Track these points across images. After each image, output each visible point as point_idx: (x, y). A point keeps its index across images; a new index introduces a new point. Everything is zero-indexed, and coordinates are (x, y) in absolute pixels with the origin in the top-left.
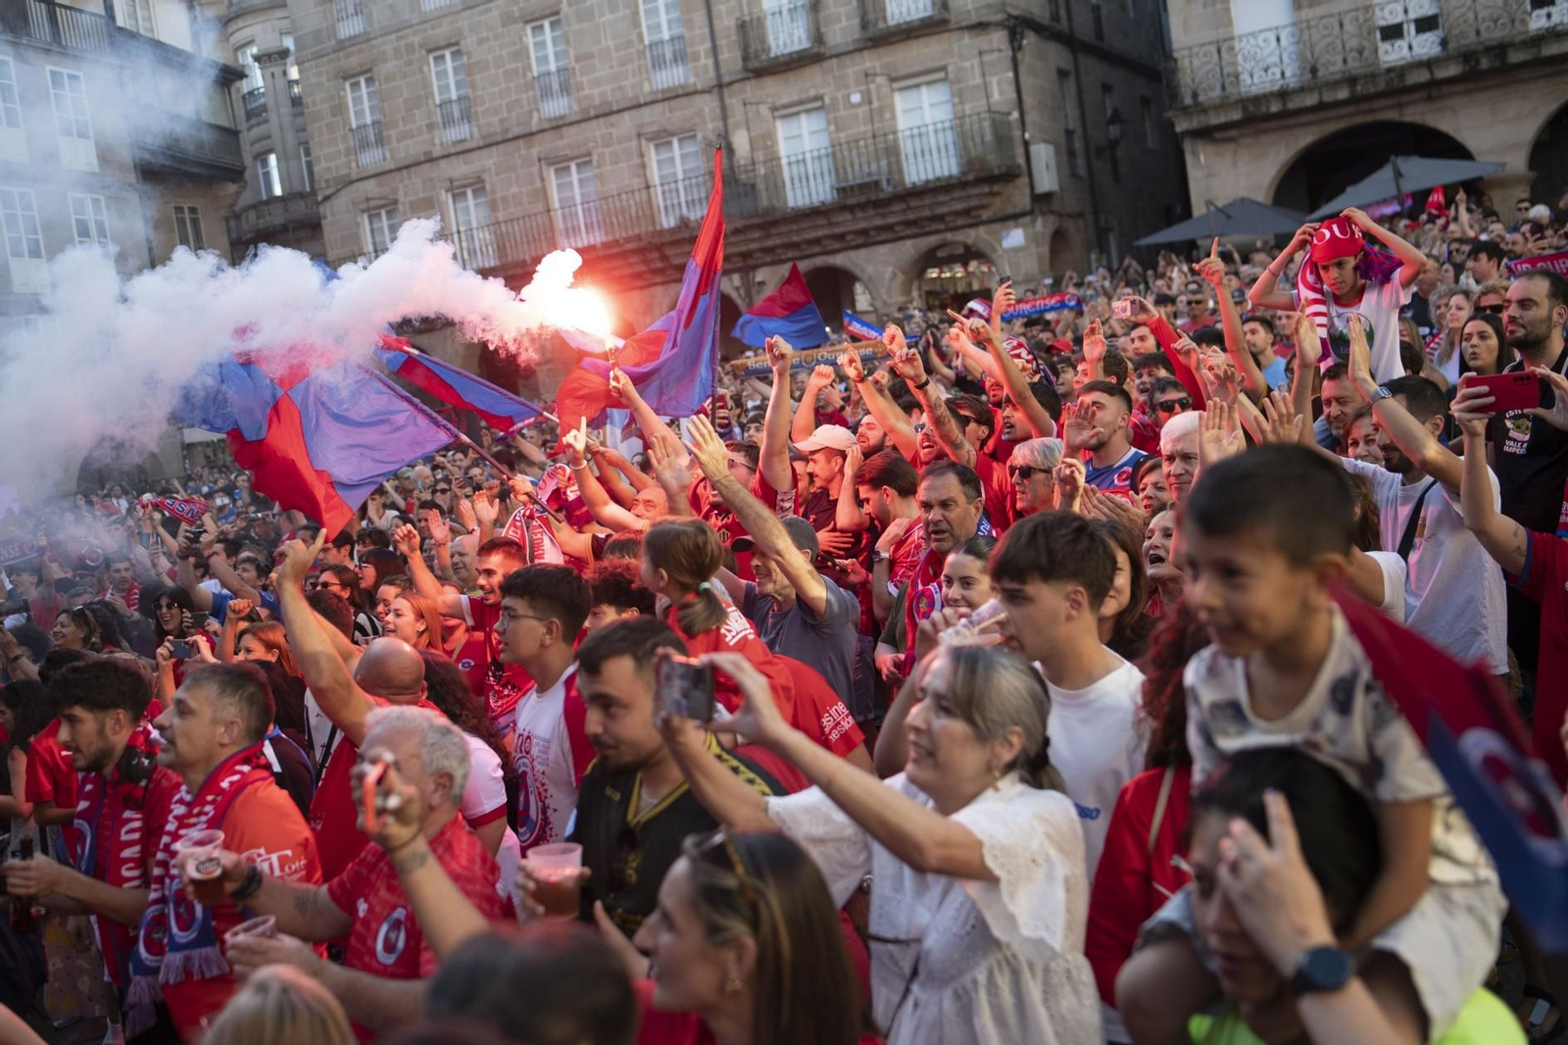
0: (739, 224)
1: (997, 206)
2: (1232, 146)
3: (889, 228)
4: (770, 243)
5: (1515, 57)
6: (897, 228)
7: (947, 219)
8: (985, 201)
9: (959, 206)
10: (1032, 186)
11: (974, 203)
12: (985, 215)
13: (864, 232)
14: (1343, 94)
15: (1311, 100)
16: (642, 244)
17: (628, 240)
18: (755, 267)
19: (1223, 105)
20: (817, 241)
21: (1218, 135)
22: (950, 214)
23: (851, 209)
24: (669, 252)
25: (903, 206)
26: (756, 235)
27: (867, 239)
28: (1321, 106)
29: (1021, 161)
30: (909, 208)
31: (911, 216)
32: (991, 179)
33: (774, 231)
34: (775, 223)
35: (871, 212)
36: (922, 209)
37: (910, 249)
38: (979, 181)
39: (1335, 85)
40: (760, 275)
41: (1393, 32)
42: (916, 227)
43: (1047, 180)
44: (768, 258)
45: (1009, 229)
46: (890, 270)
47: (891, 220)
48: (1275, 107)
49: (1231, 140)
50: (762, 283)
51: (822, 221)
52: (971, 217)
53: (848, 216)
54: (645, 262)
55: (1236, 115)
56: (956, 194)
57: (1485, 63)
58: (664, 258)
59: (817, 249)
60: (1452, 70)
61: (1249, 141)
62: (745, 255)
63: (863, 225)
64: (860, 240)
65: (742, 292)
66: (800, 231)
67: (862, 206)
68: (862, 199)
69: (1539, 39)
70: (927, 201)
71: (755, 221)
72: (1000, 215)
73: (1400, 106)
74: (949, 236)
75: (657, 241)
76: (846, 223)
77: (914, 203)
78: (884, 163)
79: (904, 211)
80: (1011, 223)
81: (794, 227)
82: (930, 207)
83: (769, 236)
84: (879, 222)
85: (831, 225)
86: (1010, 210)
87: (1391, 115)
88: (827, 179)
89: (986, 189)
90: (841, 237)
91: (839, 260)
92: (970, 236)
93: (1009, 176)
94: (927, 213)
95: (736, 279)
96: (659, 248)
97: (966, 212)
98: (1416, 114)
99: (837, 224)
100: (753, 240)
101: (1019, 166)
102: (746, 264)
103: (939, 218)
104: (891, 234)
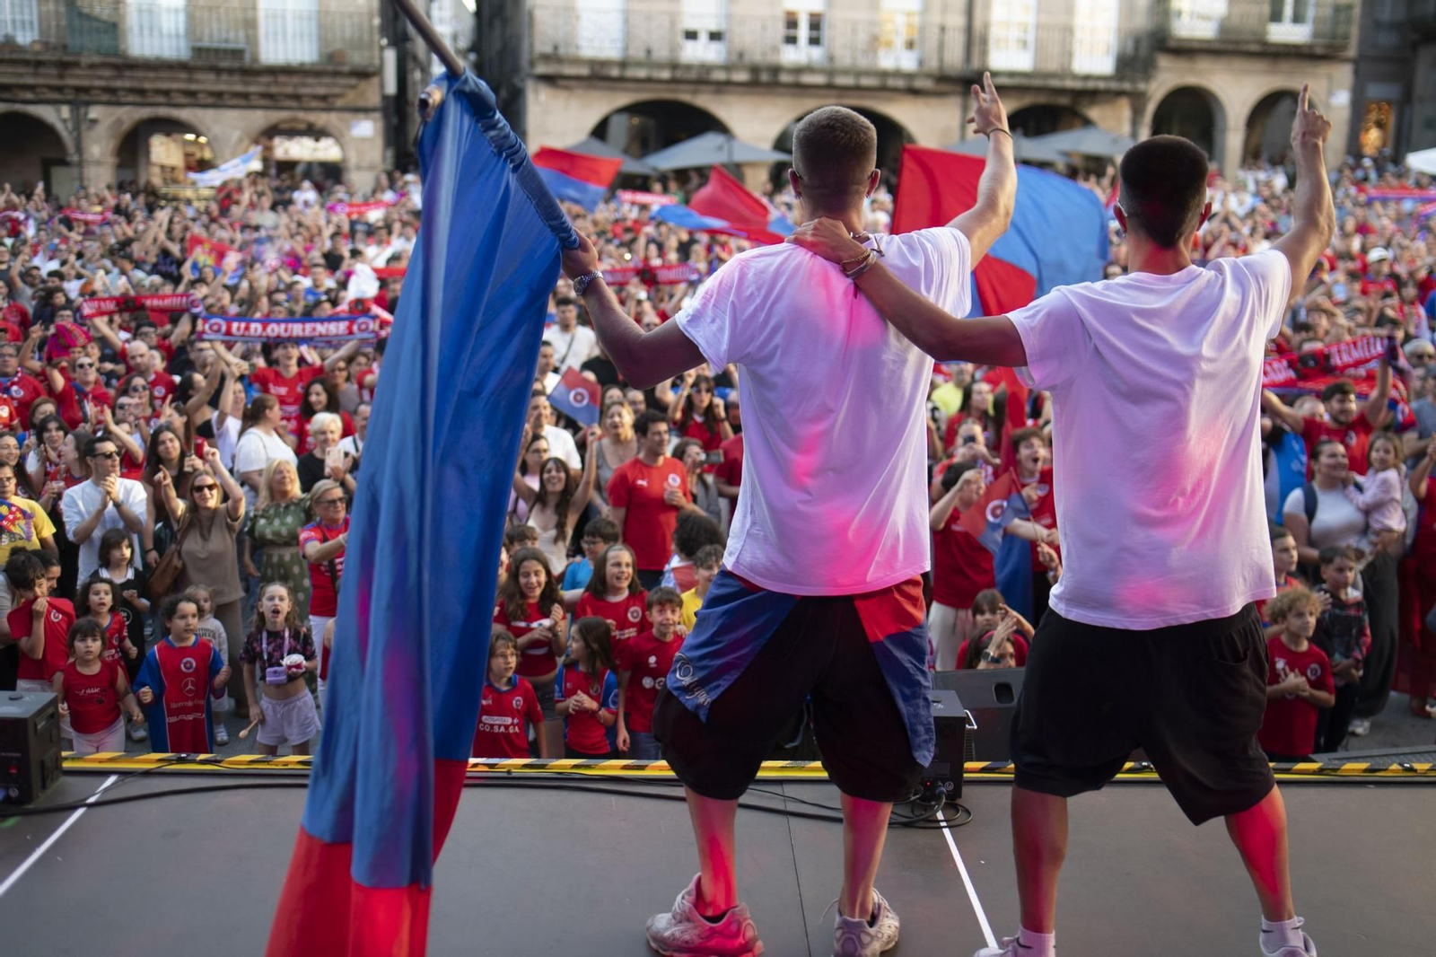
0: (96, 59)
1: (351, 98)
2: (565, 93)
3: (245, 96)
4: (118, 84)
5: (785, 78)
6: (254, 98)
7: (306, 99)
8: (345, 91)
9: (322, 91)
10: (381, 86)
11: (330, 90)
12: (340, 103)
13: (219, 95)
14: (666, 75)
15: (642, 73)
18: (88, 104)
20: (167, 93)
21: (561, 83)
22: (309, 95)
23: (218, 71)
25: (271, 79)
26: (107, 73)
27: (218, 100)
28: (649, 80)
29: (376, 64)
30: (276, 83)
31: (274, 90)
33: (128, 73)
34: (132, 67)
35: (237, 78)
36: (287, 86)
37: (260, 118)
39: (660, 66)
40: (94, 112)
41: (691, 35)
42: (271, 100)
44: (105, 97)
45: (359, 119)
46: (236, 134)
47: (253, 89)
48: (615, 72)
49: (566, 88)
50: (94, 122)
51: (183, 75)
52: (326, 103)
53: (212, 76)
55: (584, 71)
56: (324, 80)
57: (764, 77)
59: (161, 99)
60: (741, 76)
61: (579, 92)
62: (84, 90)
63: (222, 87)
64: (210, 100)
65: (70, 125)
67: (231, 71)
69: (799, 70)
70: (296, 79)
71: (113, 60)
72: (351, 105)
73: (695, 92)
74: (301, 115)
76: (207, 82)
77: (282, 79)
79: (268, 85)
80: (361, 115)
81: (152, 75)
82: (295, 86)
83: (120, 77)
84: (239, 88)
86: (361, 103)
87: (685, 97)
90: (193, 94)
91: (182, 114)
92: (320, 119)
93: (366, 74)
94: (288, 90)
95: (65, 111)
97: (324, 98)
98: (705, 101)
99: (197, 81)
100: (100, 78)
101: (377, 67)
102: (80, 98)
103: (297, 97)
104: (243, 101)
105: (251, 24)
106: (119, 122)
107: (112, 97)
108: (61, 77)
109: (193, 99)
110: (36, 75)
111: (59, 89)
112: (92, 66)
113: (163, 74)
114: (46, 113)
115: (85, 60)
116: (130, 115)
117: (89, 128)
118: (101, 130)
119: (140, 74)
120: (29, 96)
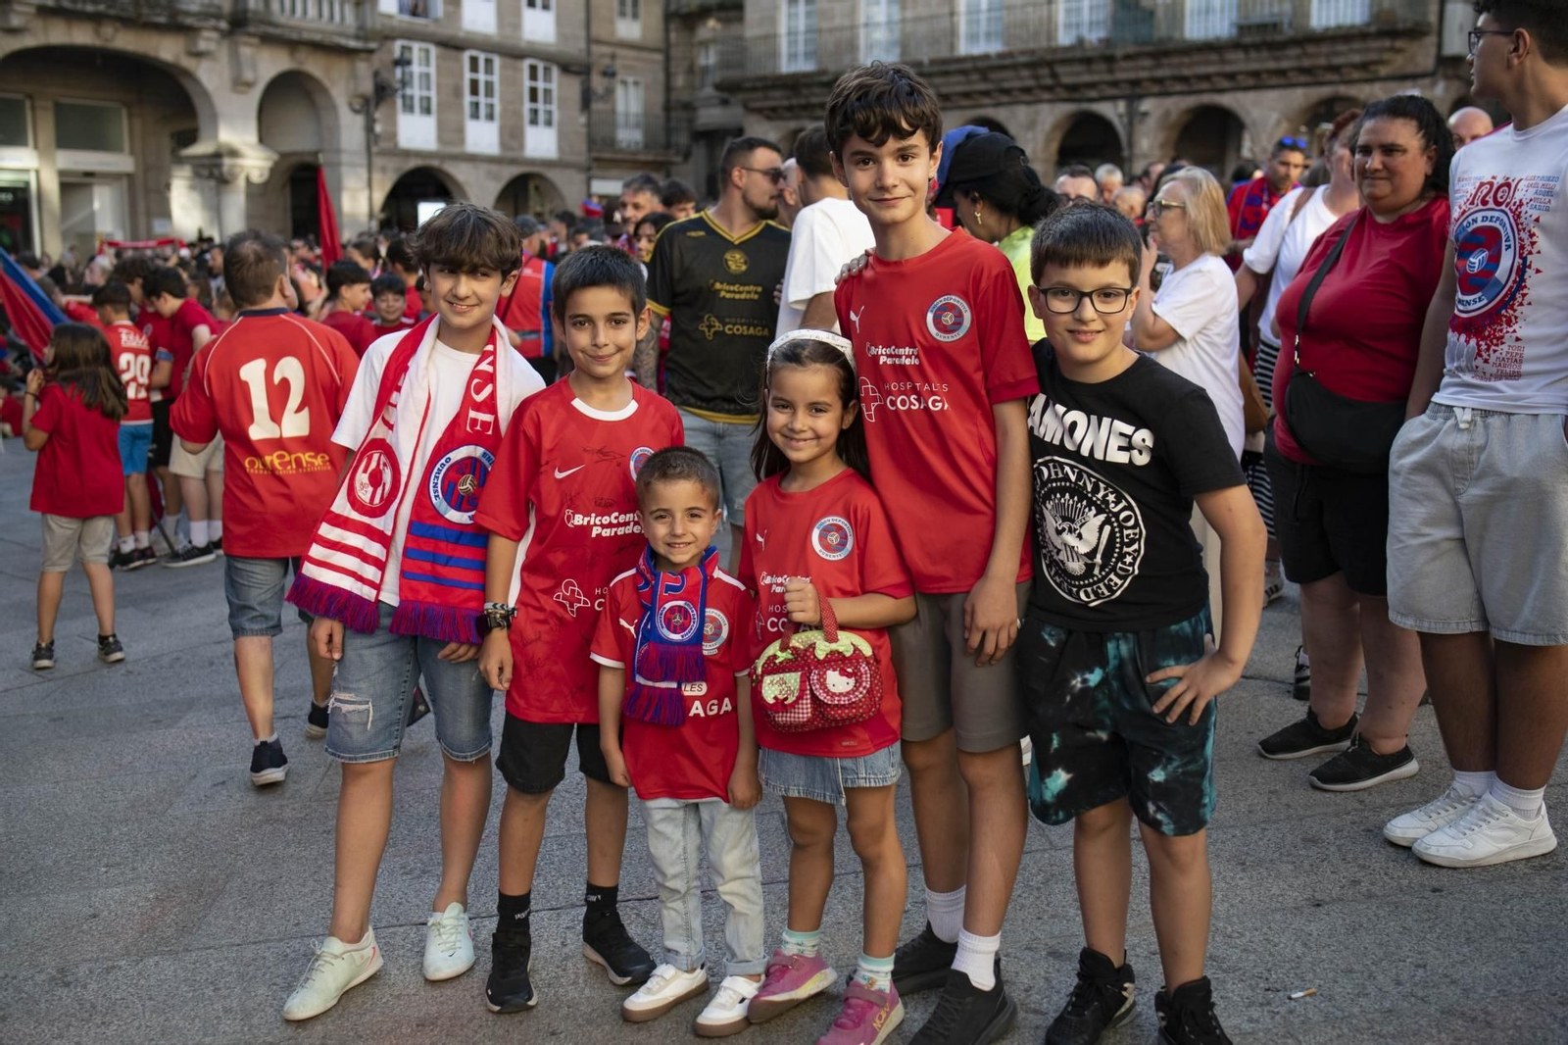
0: (1131, 49)
1: (1398, 63)
3: (1282, 73)
4: (1160, 73)
6: (1290, 74)
7: (1345, 70)
8: (1386, 56)
9: (1357, 58)
10: (1440, 46)
11: (1373, 56)
12: (1383, 71)
13: (1256, 74)
16: (1034, 59)
17: (1023, 53)
18: (1141, 97)
20: (1207, 77)
22: (1346, 65)
23: (1245, 48)
24: (1060, 69)
25: (1299, 51)
26: (1147, 63)
27: (1258, 81)
29: (1433, 18)
30: (1305, 54)
31: (1306, 63)
32: (1393, 33)
33: (1165, 61)
34: (1167, 53)
35: (1265, 54)
36: (1319, 56)
37: (1300, 97)
38: (1382, 34)
40: (1146, 105)
42: (1310, 75)
43: (1455, 43)
44: (1156, 89)
46: (1274, 116)
47: (1285, 64)
50: (1145, 114)
51: (1214, 57)
52: (1368, 72)
53: (1240, 55)
54: (1036, 77)
56: (1356, 45)
58: (1054, 75)
59: (1205, 85)
62: (1135, 83)
63: (1255, 66)
64: (1251, 82)
65: (1125, 120)
66: (1191, 65)
67: (1257, 47)
68: (1257, 39)
70: (1324, 48)
71: (1147, 48)
72: (1399, 73)
74: (1345, 89)
75: (1049, 57)
76: (1238, 62)
77: (1311, 49)
79: (1299, 57)
80: (1409, 84)
81: (1186, 60)
82: (1328, 55)
83: (1158, 66)
84: (1272, 65)
85: (1223, 62)
86: (1410, 69)
88: (1226, 14)
89: (1387, 43)
90: (1231, 76)
91: (1226, 100)
92: (1364, 92)
93: (1416, 32)
94: (1322, 61)
95: (1122, 106)
96: (1050, 64)
97: (1364, 66)
99: (1229, 62)
100: (1143, 68)
101: (1429, 24)
102: (1134, 92)
103: (1335, 69)
104: (1281, 79)
106: (1167, 113)
107: (1162, 88)
108: (1111, 71)
109: (1234, 81)
110: (1090, 72)
111: (1115, 84)
112: (1128, 57)
113: (1197, 58)
114: (1106, 109)
115: (1119, 52)
116: (1178, 105)
117: (1141, 122)
118: (1151, 123)
119: (1175, 60)
120: (1093, 94)
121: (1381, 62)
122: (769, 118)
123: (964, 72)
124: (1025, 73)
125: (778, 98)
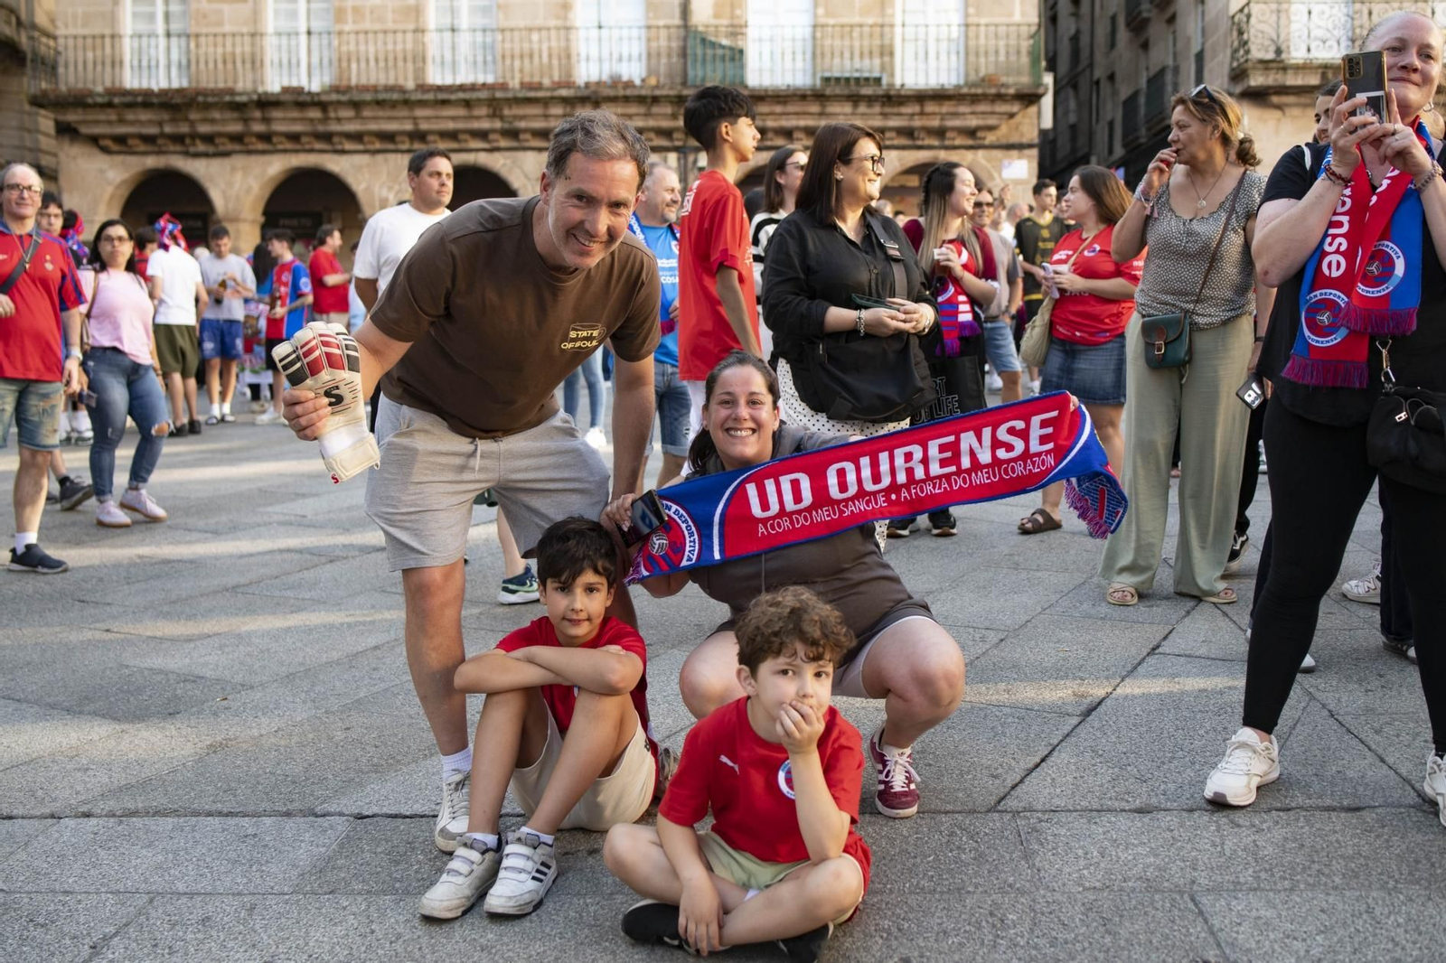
2: (1277, 114)
8: (999, 122)
9: (972, 122)
10: (1039, 118)
11: (988, 121)
12: (990, 138)
19: (1305, 68)
21: (1275, 99)
22: (956, 129)
25: (917, 109)
30: (922, 114)
36: (934, 117)
42: (909, 137)
45: (1010, 157)
47: (893, 123)
49: (1279, 107)
51: (815, 108)
52: (974, 138)
53: (848, 108)
61: (1296, 112)
68: (847, 92)
72: (1004, 141)
78: (877, 62)
80: (1015, 153)
81: (778, 109)
82: (944, 116)
86: (1015, 139)
94: (935, 123)
97: (972, 133)
103: (942, 132)
105: (887, 52)
113: (789, 108)
119: (765, 108)
121: (991, 128)
122: (106, 150)
123: (467, 104)
124: (557, 110)
125: (145, 123)
